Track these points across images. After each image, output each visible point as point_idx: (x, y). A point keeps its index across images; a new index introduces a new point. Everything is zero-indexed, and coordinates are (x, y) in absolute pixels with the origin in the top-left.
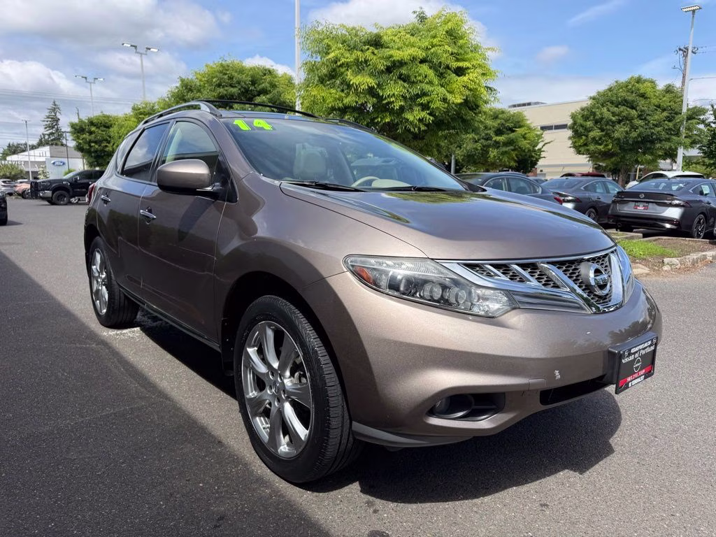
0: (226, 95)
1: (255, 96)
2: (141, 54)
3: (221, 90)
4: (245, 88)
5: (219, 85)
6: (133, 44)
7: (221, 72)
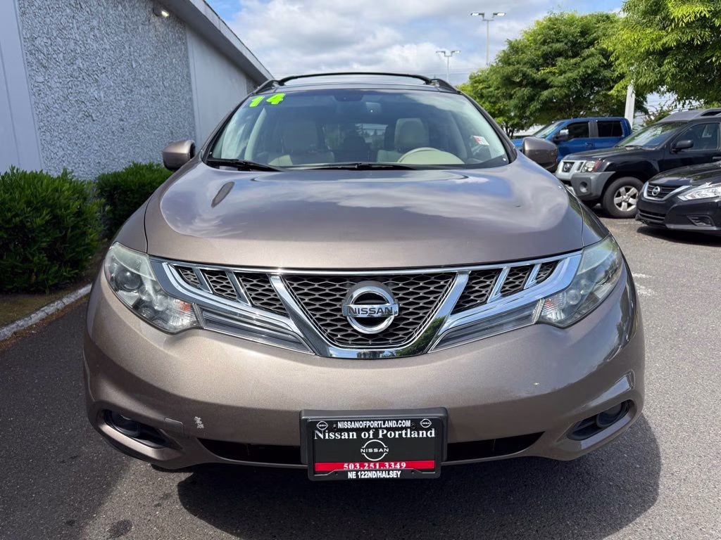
0: (550, 52)
1: (584, 48)
2: (488, 21)
3: (545, 47)
4: (572, 42)
5: (544, 42)
6: (481, 12)
7: (549, 27)
